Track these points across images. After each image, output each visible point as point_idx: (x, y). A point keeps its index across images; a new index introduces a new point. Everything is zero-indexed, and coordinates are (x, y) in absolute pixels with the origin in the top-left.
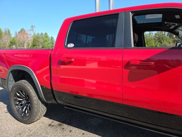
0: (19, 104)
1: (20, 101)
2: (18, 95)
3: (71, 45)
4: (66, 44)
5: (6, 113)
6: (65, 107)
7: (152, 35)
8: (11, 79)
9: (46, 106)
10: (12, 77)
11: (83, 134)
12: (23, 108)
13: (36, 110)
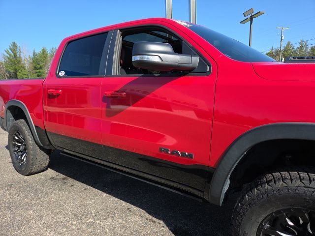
0: (18, 150)
1: (19, 147)
2: (16, 138)
3: (62, 73)
4: (58, 72)
5: (9, 163)
6: (61, 153)
7: (306, 51)
8: (11, 118)
9: (47, 154)
10: (11, 115)
11: (85, 189)
12: (22, 156)
13: (32, 157)
